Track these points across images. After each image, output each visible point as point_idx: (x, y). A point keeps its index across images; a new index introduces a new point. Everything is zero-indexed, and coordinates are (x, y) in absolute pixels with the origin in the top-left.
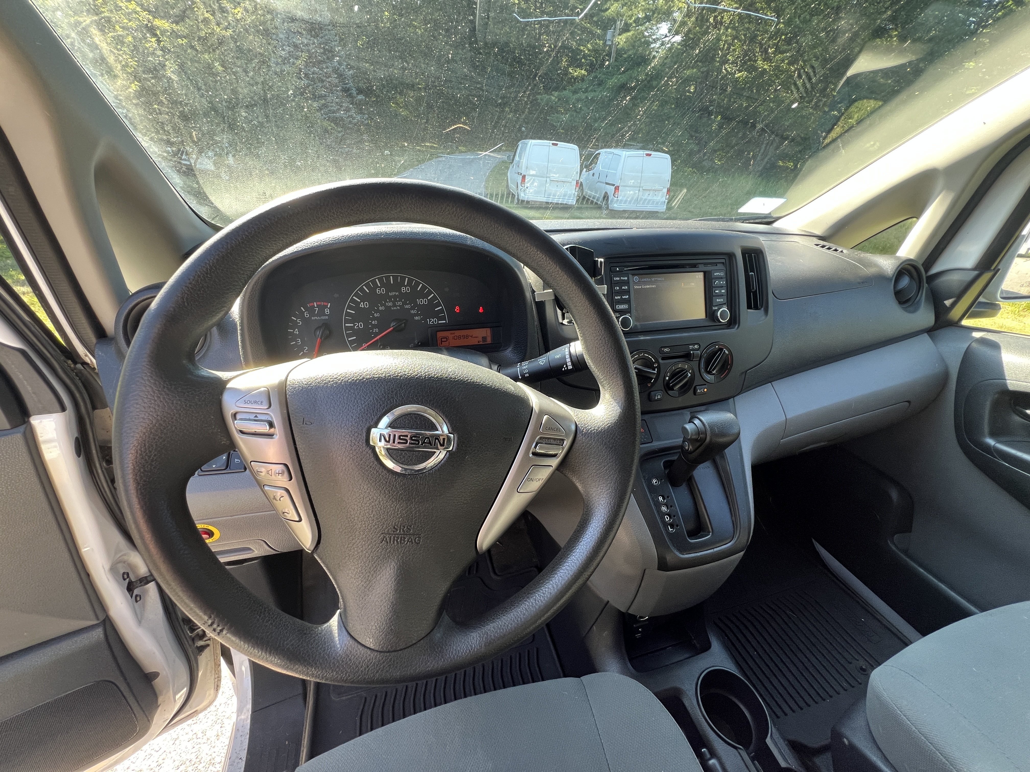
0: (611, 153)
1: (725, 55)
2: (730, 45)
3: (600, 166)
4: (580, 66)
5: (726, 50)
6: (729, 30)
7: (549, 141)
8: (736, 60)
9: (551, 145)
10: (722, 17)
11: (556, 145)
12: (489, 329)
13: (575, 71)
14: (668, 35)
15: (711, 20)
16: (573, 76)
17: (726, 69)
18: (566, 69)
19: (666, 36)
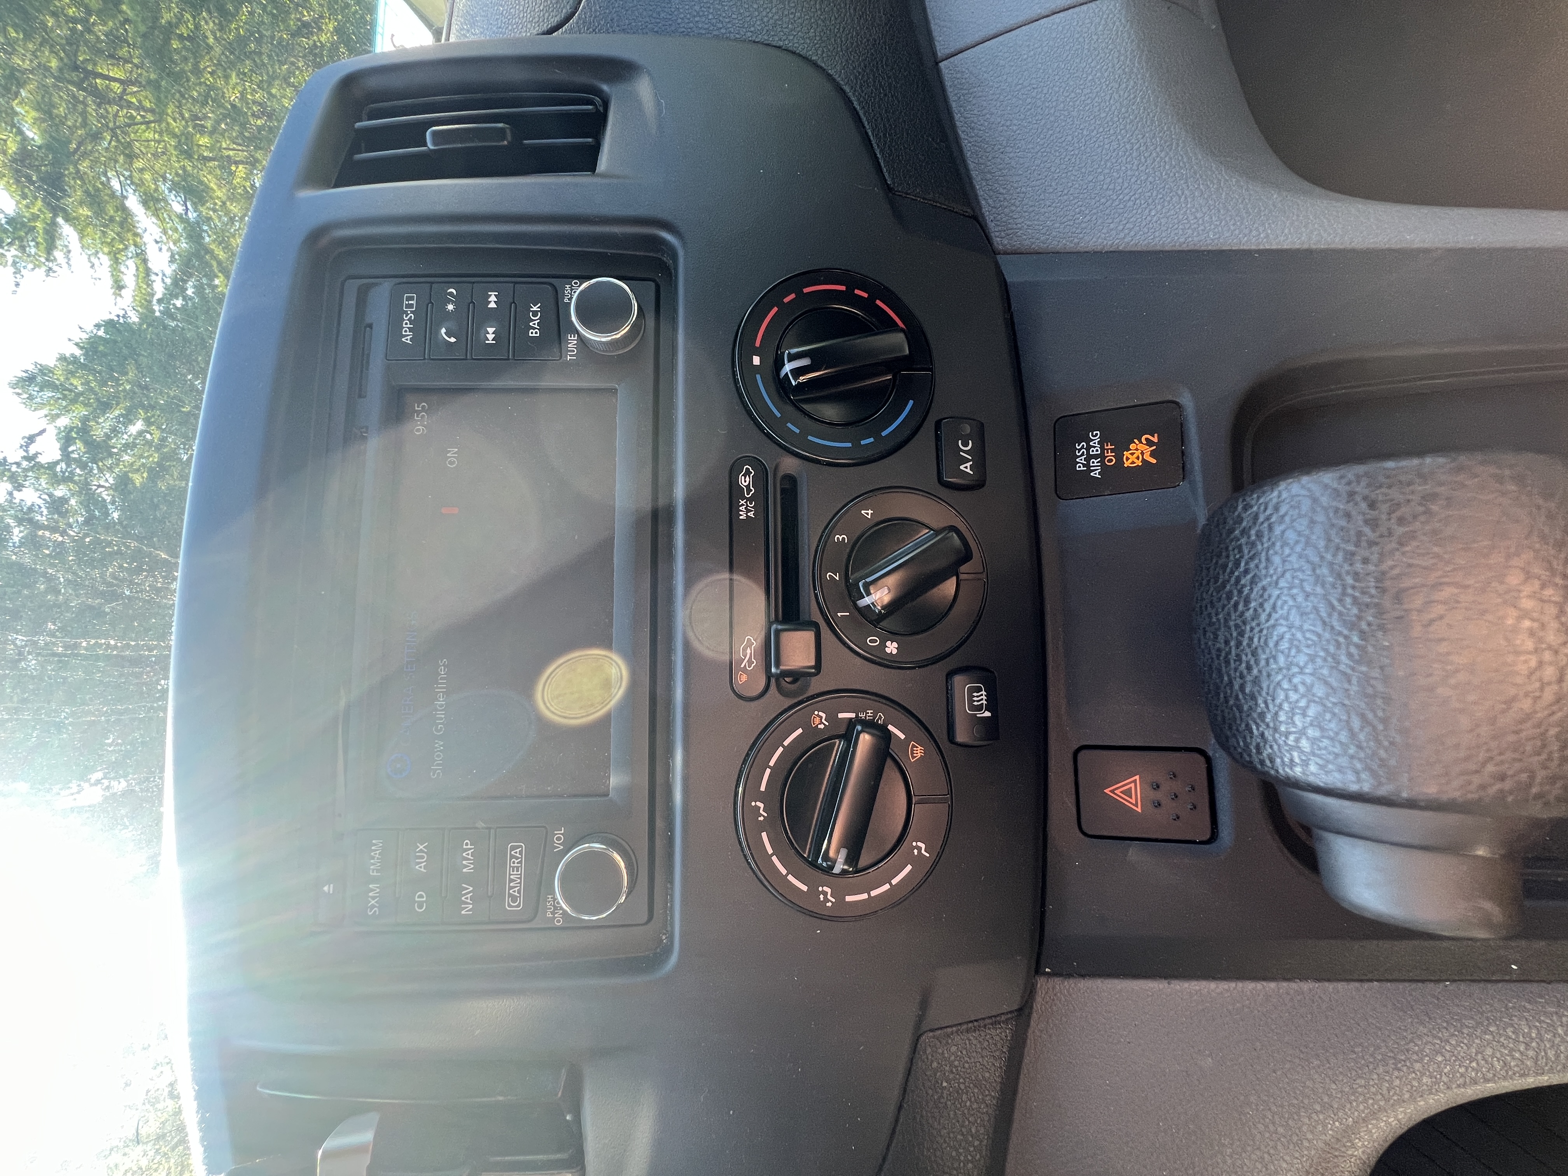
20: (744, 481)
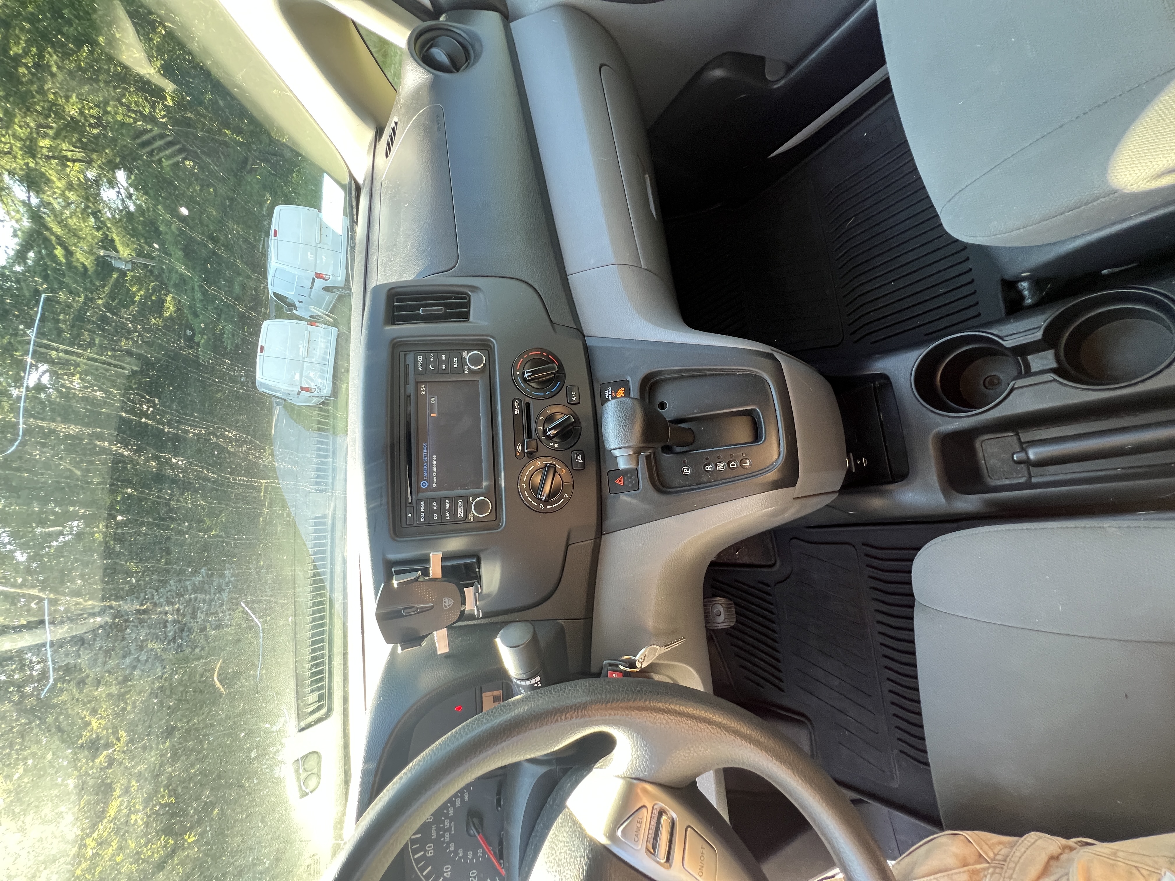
0: (273, 281)
1: (143, 117)
2: (129, 110)
3: (290, 294)
4: (161, 302)
5: (136, 115)
6: (109, 109)
7: (258, 357)
8: (149, 103)
9: (262, 354)
10: (92, 116)
11: (262, 348)
12: (483, 694)
13: (169, 308)
14: (118, 190)
15: (95, 131)
16: (175, 312)
17: (163, 117)
18: (166, 320)
19: (119, 192)
20: (516, 404)
